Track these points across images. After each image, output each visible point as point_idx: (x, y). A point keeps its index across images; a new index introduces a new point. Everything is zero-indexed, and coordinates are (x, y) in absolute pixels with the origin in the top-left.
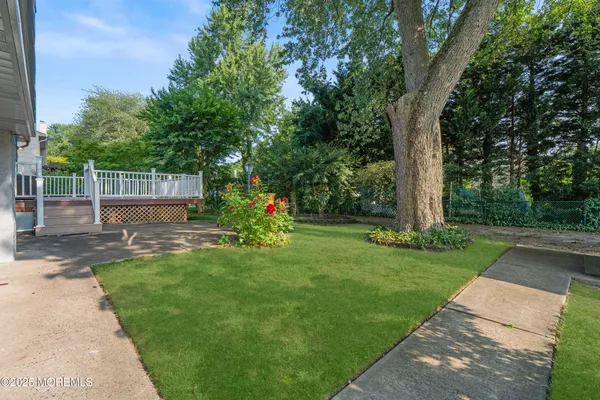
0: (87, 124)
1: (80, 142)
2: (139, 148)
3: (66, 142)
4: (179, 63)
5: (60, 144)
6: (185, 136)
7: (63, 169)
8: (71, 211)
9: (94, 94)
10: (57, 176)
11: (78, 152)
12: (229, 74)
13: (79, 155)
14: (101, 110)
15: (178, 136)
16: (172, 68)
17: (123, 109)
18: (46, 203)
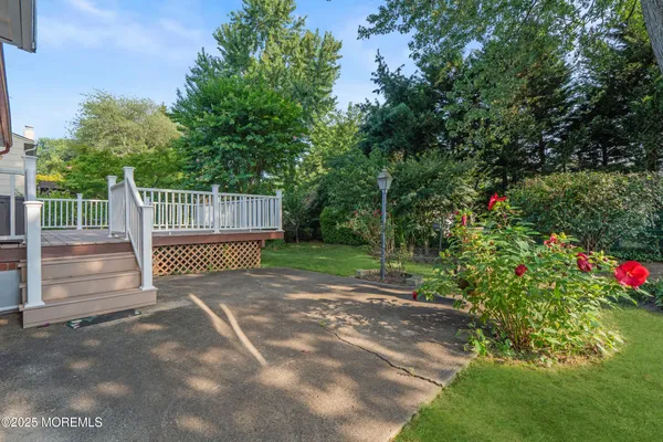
0: (85, 135)
1: (84, 151)
2: (168, 160)
3: (56, 159)
4: (203, 59)
5: (48, 162)
6: (238, 142)
7: (60, 189)
8: (95, 264)
9: (95, 99)
10: (53, 199)
11: (82, 164)
12: (274, 69)
13: (83, 169)
14: (103, 118)
15: (229, 141)
16: (194, 65)
17: (130, 117)
18: (47, 251)
